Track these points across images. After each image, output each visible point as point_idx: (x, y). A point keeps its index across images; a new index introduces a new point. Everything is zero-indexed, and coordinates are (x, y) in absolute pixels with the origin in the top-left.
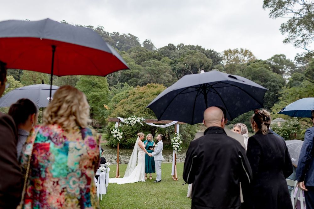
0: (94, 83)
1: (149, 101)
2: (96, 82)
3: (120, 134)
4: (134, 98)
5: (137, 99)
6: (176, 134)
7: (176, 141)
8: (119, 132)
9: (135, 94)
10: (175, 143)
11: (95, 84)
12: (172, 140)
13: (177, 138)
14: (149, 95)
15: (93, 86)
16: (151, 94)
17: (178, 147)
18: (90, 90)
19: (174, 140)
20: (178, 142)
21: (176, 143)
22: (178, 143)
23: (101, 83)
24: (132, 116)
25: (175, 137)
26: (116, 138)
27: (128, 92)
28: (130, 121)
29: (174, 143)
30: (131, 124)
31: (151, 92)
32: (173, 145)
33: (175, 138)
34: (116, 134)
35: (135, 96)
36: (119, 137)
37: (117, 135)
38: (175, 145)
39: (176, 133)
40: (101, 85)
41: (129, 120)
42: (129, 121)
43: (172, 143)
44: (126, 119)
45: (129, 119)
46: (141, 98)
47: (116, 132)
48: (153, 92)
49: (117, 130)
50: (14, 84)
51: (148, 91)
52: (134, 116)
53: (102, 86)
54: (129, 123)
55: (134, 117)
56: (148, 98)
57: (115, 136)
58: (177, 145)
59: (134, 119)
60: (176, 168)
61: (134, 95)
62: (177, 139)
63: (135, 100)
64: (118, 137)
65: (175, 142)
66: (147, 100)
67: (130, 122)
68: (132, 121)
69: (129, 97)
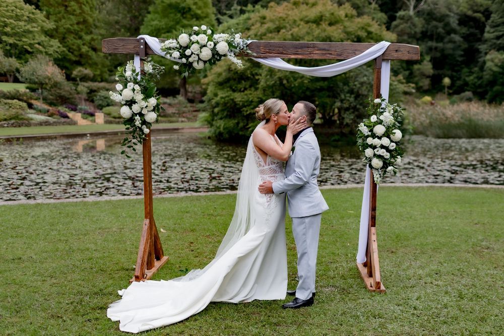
0: (184, 8)
1: (298, 36)
2: (188, 5)
3: (144, 104)
4: (263, 29)
5: (271, 32)
6: (377, 101)
7: (380, 130)
8: (139, 97)
9: (265, 21)
10: (376, 142)
11: (187, 9)
12: (363, 128)
13: (381, 117)
14: (297, 24)
15: (183, 14)
16: (301, 20)
17: (387, 155)
18: (178, 23)
19: (371, 128)
20: (387, 134)
21: (380, 138)
22: (385, 141)
23: (200, 8)
24: (196, 28)
25: (375, 113)
26: (131, 121)
27: (249, 19)
28: (188, 47)
29: (370, 141)
30: (191, 60)
31: (301, 17)
32: (367, 146)
33: (374, 118)
34: (130, 103)
35: (266, 26)
36: (141, 115)
37: (136, 108)
38: (374, 147)
39: (379, 96)
40: (199, 12)
41: (184, 45)
42: (183, 49)
43: (360, 141)
44: (170, 43)
45: (184, 38)
46: (278, 30)
47: (128, 93)
48: (307, 17)
49: (131, 85)
50: (25, 14)
51: (296, 15)
52: (204, 27)
53: (202, 15)
54: (183, 55)
55: (205, 32)
56: (295, 30)
57: (125, 112)
58: (382, 147)
59: (202, 38)
60: (374, 237)
61: (262, 23)
62: (380, 122)
63: (265, 35)
64: (138, 117)
65: (374, 136)
66: (292, 34)
67: (188, 52)
68: (195, 47)
69: (253, 27)
